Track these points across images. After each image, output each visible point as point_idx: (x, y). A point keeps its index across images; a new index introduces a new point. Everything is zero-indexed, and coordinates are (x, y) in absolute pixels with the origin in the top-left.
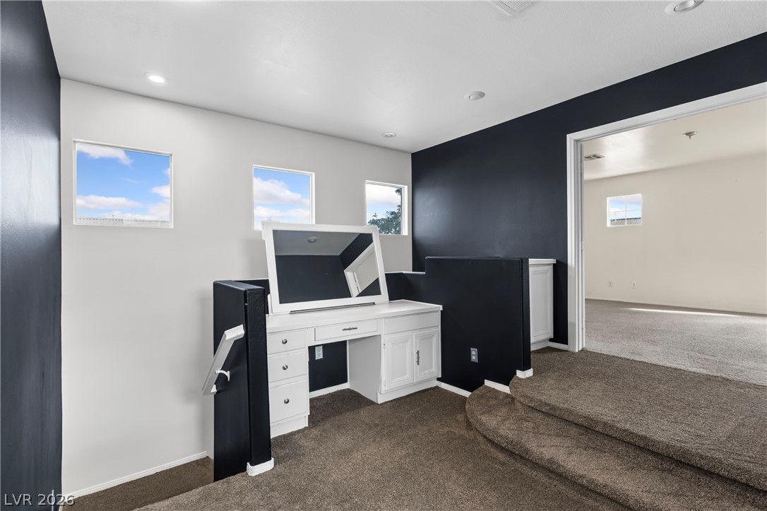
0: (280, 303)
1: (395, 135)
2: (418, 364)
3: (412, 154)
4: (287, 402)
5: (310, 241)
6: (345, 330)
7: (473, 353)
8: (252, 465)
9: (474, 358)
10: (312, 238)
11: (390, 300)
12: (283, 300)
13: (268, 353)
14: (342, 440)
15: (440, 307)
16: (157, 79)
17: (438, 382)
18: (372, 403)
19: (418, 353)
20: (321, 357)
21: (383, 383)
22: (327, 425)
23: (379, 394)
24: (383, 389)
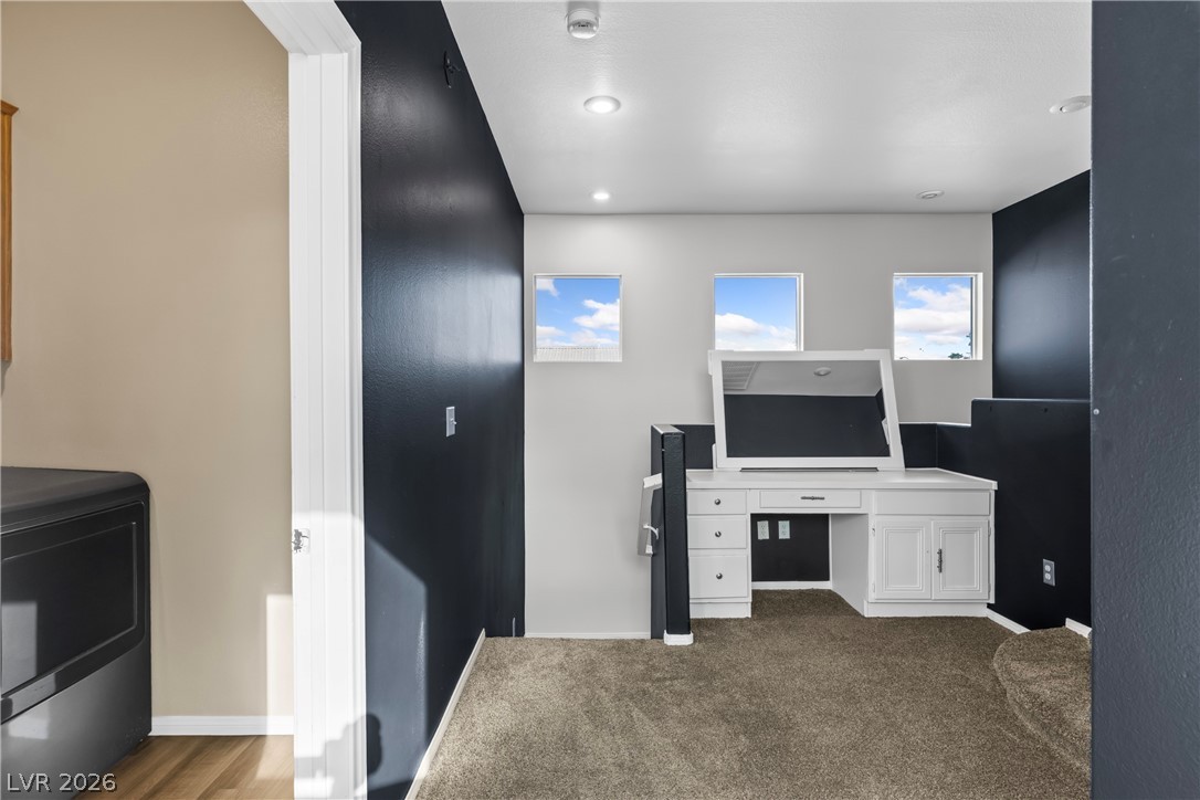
0: (728, 456)
1: (943, 193)
2: (941, 571)
3: (996, 215)
4: (720, 577)
5: (818, 374)
6: (804, 498)
7: (1047, 568)
8: (668, 633)
9: (1049, 577)
10: (823, 370)
11: (906, 467)
12: (733, 451)
13: (689, 512)
14: (785, 642)
15: (994, 485)
16: (601, 197)
17: (989, 610)
18: (856, 614)
19: (940, 552)
20: (787, 536)
21: (871, 587)
22: (776, 622)
23: (865, 602)
24: (872, 596)
